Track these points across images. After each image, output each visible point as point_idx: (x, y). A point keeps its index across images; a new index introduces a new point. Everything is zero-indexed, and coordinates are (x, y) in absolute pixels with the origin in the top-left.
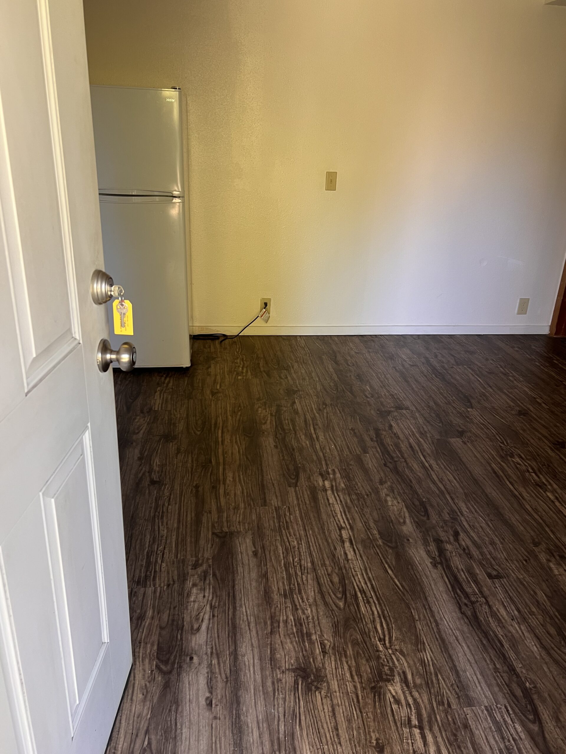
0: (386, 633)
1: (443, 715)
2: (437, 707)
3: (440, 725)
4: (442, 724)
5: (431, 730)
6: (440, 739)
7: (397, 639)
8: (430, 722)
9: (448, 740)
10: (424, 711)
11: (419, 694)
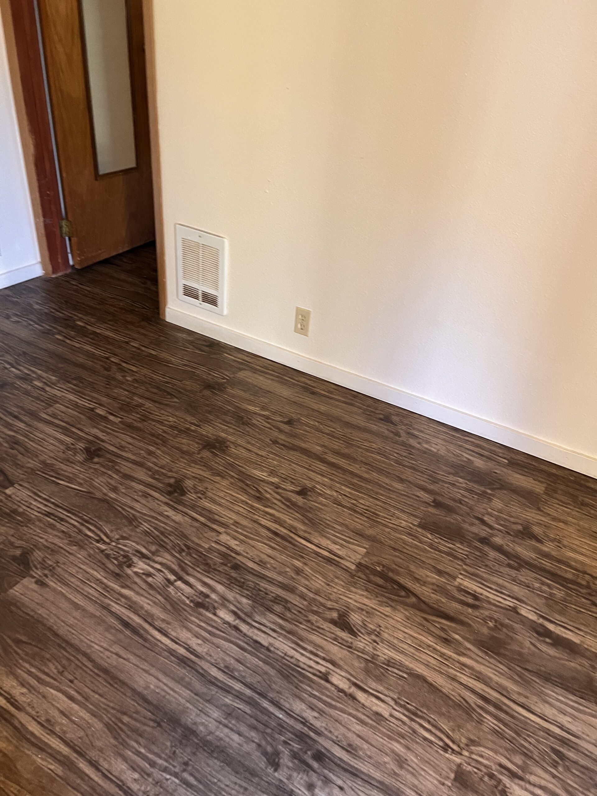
0: (99, 533)
1: (189, 558)
2: (181, 556)
3: (192, 566)
4: (193, 564)
5: (188, 574)
6: (199, 575)
7: (112, 531)
8: (183, 569)
9: (205, 571)
10: (173, 566)
11: (162, 557)
